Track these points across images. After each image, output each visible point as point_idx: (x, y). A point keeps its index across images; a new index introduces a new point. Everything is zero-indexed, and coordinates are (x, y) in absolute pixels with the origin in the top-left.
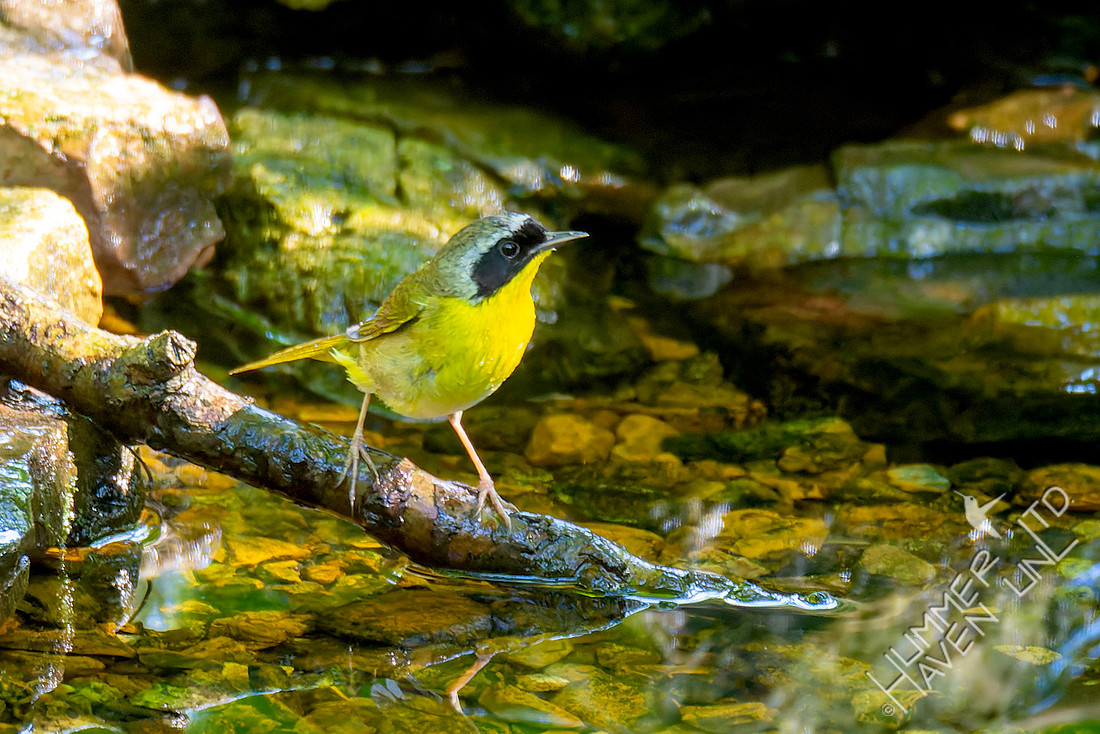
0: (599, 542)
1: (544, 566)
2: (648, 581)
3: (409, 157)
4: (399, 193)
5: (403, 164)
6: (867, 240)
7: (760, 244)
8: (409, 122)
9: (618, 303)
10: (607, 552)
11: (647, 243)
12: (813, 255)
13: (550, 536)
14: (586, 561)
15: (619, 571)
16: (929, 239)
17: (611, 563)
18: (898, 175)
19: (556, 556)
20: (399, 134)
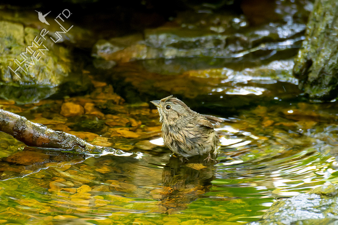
0: (78, 139)
1: (63, 146)
2: (92, 150)
3: (28, 32)
4: (25, 42)
5: (26, 34)
6: (153, 54)
7: (124, 55)
8: (28, 23)
9: (85, 72)
10: (80, 142)
11: (94, 55)
12: (139, 58)
13: (65, 138)
14: (75, 144)
15: (84, 147)
16: (170, 54)
17: (81, 145)
18: (162, 37)
19: (67, 143)
20: (25, 26)
